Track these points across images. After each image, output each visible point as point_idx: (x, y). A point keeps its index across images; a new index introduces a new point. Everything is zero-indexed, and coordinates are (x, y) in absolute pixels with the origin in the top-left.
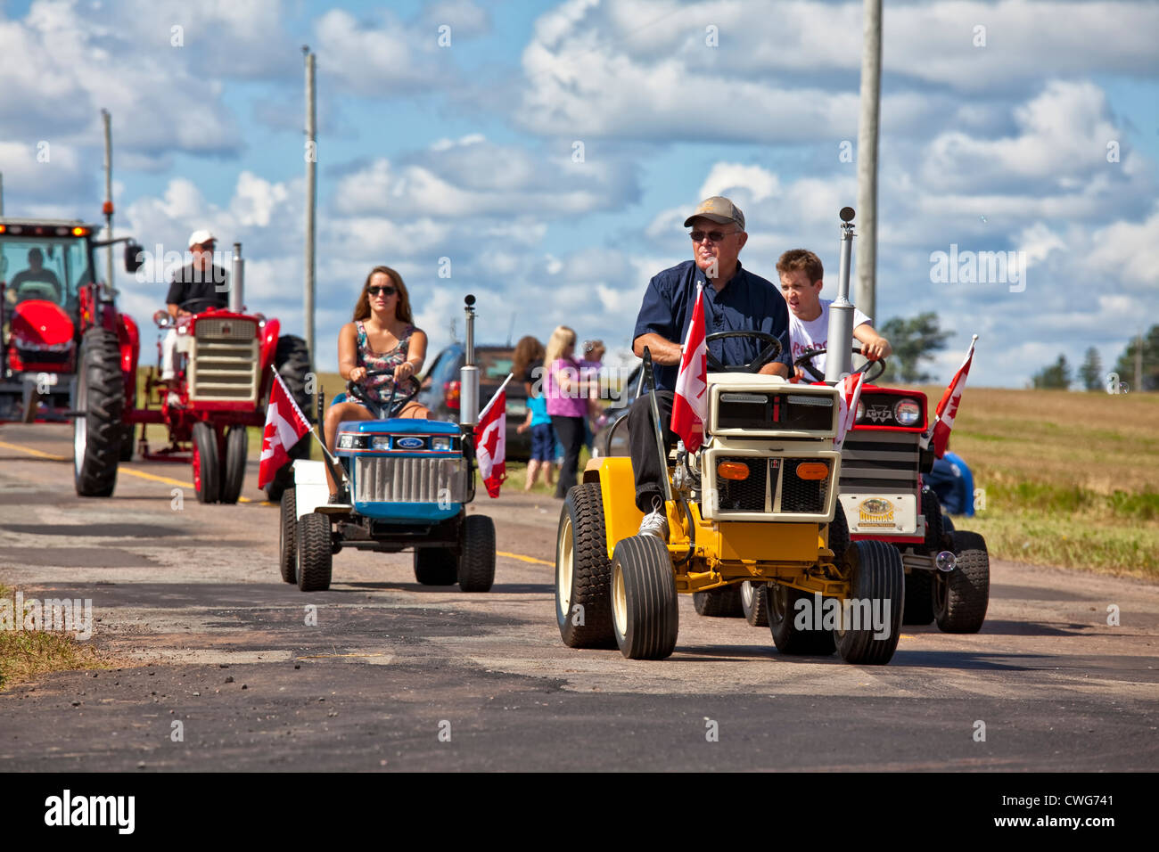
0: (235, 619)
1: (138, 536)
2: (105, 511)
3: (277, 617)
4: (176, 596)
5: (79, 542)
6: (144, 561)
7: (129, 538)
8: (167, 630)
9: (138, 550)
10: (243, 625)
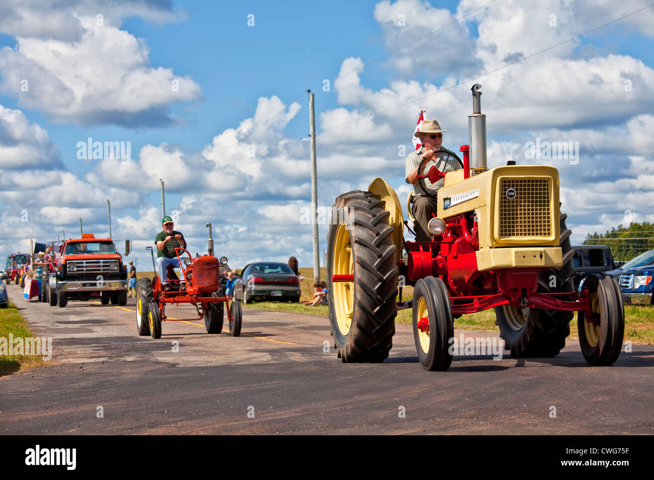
0: (102, 348)
1: (93, 323)
2: (88, 316)
3: (114, 347)
4: (90, 342)
5: (75, 326)
6: (90, 331)
7: (90, 324)
8: (79, 352)
9: (90, 328)
10: (102, 350)
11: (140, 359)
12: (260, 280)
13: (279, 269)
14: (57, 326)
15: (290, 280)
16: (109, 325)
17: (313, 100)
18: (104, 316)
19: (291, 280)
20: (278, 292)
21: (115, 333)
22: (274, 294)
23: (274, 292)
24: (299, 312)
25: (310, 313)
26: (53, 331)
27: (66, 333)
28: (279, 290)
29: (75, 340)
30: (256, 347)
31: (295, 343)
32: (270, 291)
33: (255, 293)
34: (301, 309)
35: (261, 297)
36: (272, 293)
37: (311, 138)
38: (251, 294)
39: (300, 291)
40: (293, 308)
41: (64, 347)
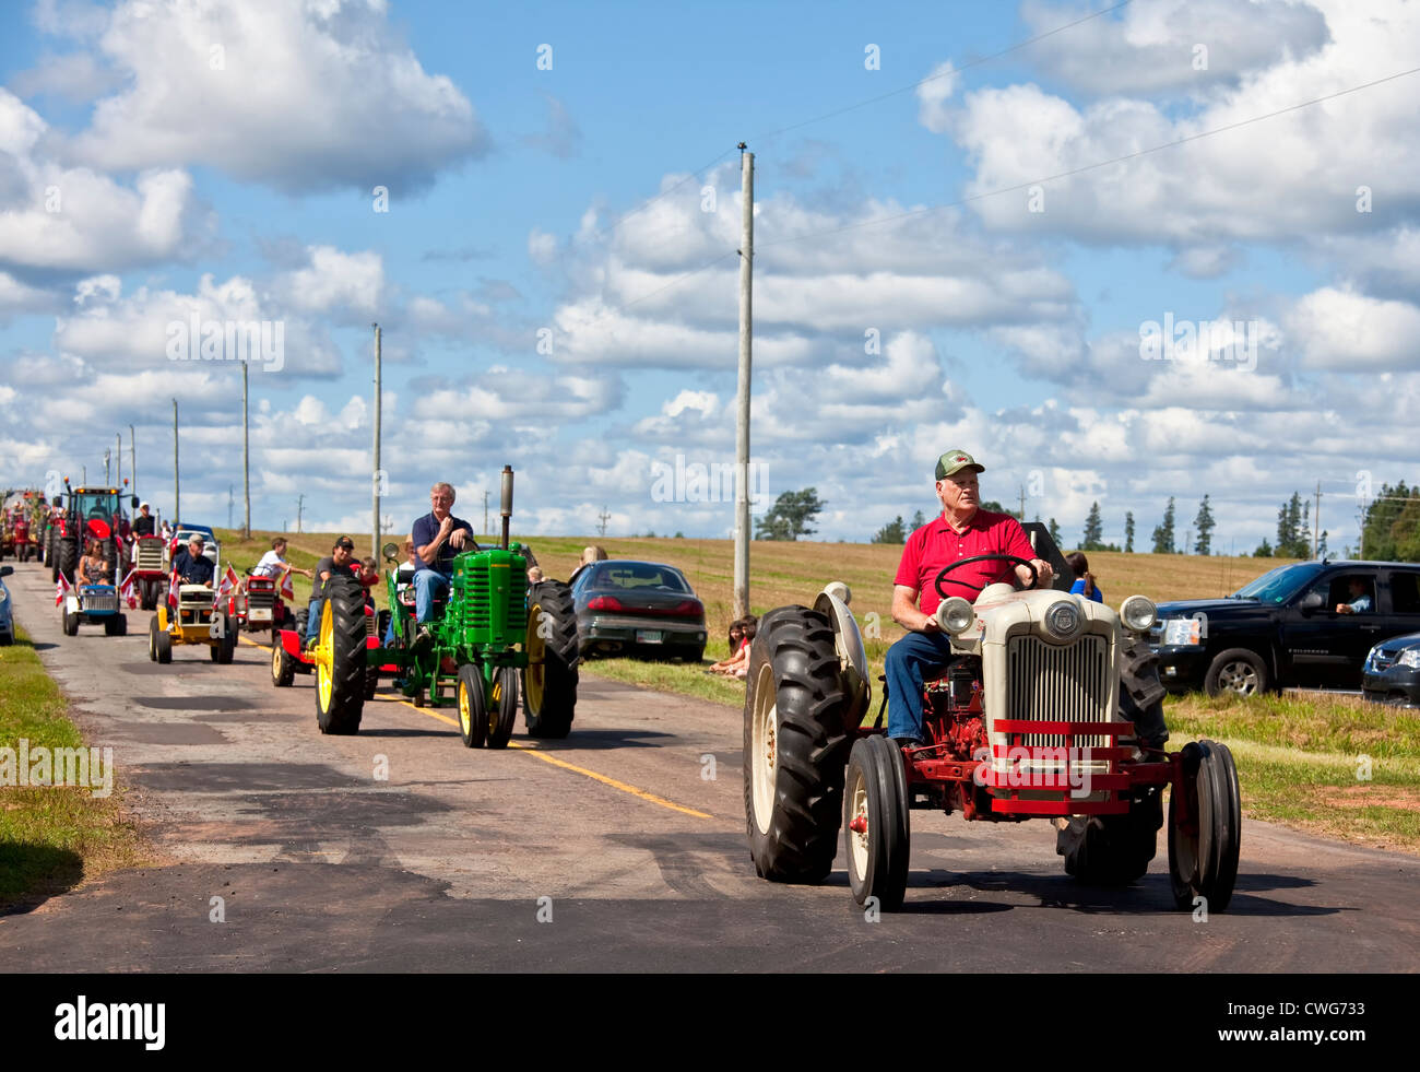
0: (258, 806)
1: (222, 711)
2: (204, 682)
3: (286, 803)
4: (227, 779)
5: (171, 716)
6: (219, 738)
7: (216, 712)
8: (209, 818)
9: (218, 726)
10: (261, 812)
11: (357, 859)
12: (611, 603)
13: (658, 579)
14: (140, 714)
15: (682, 608)
16: (261, 718)
17: (752, 168)
18: (244, 684)
19: (686, 606)
20: (654, 633)
21: (281, 751)
22: (642, 638)
23: (644, 635)
24: (705, 696)
25: (731, 702)
26: (132, 735)
27: (165, 744)
28: (656, 630)
29: (192, 772)
30: (620, 825)
31: (707, 811)
32: (635, 631)
33: (598, 634)
34: (709, 688)
35: (612, 643)
36: (639, 635)
37: (742, 257)
38: (591, 637)
39: (705, 634)
40: (690, 683)
41: (169, 795)
